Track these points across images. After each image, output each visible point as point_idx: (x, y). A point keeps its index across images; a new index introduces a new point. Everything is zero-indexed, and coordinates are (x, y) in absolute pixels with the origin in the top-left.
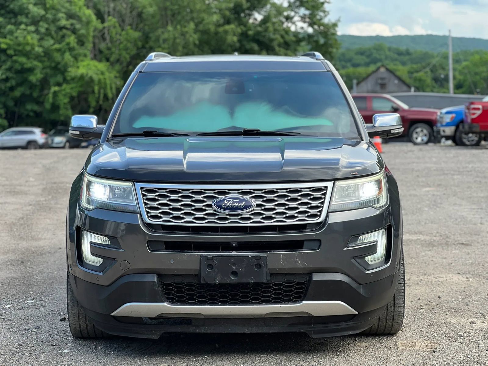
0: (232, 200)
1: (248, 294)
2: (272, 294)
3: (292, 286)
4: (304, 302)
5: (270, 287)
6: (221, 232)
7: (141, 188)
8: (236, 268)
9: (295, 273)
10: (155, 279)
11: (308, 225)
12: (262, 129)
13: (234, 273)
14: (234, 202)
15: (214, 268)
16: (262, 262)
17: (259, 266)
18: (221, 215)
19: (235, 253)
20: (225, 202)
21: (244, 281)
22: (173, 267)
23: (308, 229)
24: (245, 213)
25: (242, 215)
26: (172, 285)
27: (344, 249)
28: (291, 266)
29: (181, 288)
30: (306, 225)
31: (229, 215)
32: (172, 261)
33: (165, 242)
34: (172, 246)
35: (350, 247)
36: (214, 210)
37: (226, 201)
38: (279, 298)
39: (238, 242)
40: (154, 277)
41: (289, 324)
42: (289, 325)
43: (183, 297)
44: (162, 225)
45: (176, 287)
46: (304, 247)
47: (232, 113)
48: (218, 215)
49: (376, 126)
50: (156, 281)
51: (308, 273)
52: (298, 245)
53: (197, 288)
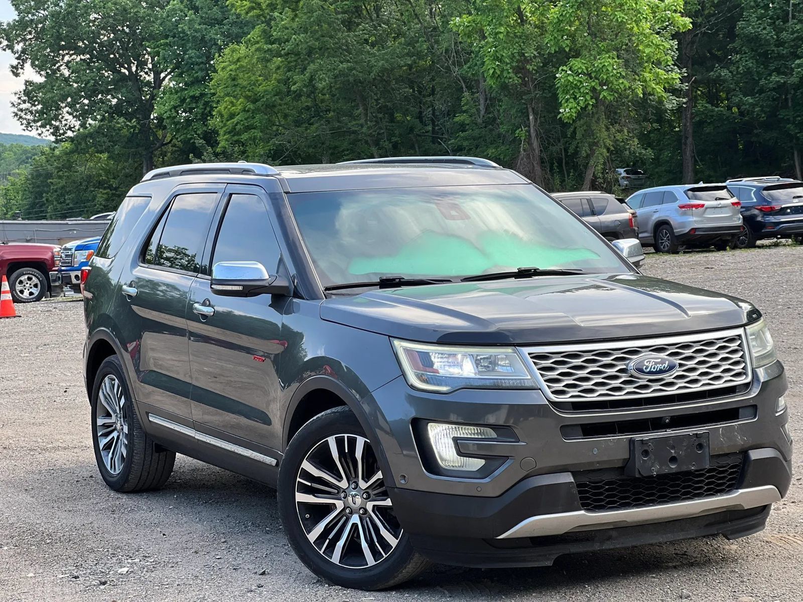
0: (653, 360)
1: (679, 487)
2: (704, 485)
3: (726, 472)
4: (740, 491)
5: (703, 475)
6: (646, 404)
7: (529, 354)
8: (675, 452)
9: (729, 453)
10: (572, 479)
11: (737, 387)
13: (673, 459)
14: (656, 363)
15: (651, 455)
16: (703, 441)
17: (700, 446)
19: (670, 432)
21: (684, 468)
22: (597, 459)
23: (738, 392)
26: (588, 486)
28: (730, 444)
29: (600, 488)
30: (735, 386)
31: (650, 381)
32: (596, 451)
33: (582, 425)
34: (590, 430)
35: (778, 412)
36: (632, 376)
37: (647, 362)
38: (711, 490)
40: (569, 477)
43: (602, 500)
44: (573, 403)
45: (592, 488)
46: (740, 417)
48: (638, 382)
50: (573, 481)
51: (743, 452)
52: (731, 414)
53: (620, 486)
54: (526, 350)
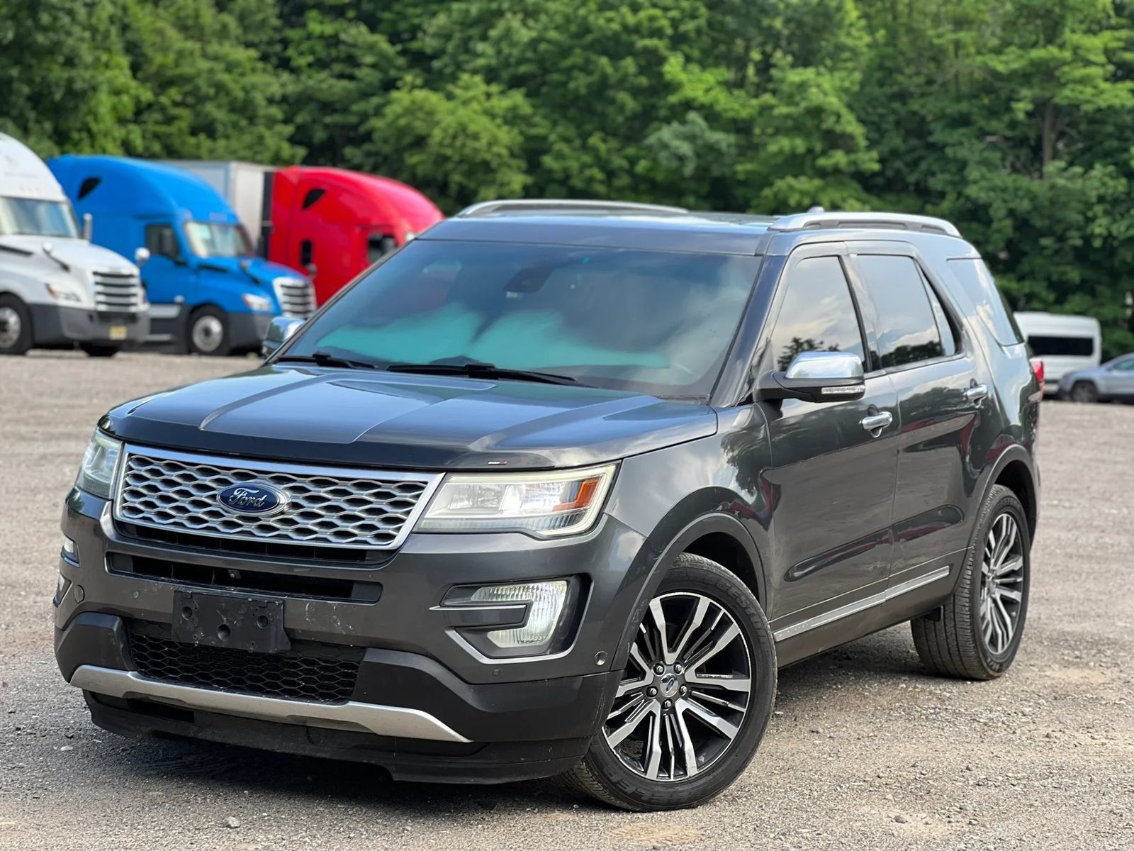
0: (247, 490)
1: (260, 673)
2: (300, 680)
3: (333, 670)
4: (351, 704)
5: (295, 666)
7: (130, 455)
8: (227, 620)
9: (339, 645)
10: (116, 625)
11: (368, 553)
12: (500, 365)
13: (224, 629)
14: (249, 495)
15: (193, 615)
16: (269, 614)
17: (265, 620)
18: (227, 518)
19: (233, 591)
20: (236, 493)
21: (239, 646)
22: (138, 606)
23: (368, 560)
24: (268, 518)
25: (260, 520)
26: (145, 641)
27: (431, 609)
28: (324, 629)
29: (159, 647)
30: (365, 551)
31: (241, 518)
32: (136, 595)
33: (134, 557)
35: (448, 606)
36: (220, 507)
37: (237, 491)
38: (313, 690)
39: (241, 572)
40: (114, 622)
41: (354, 744)
42: (354, 747)
43: (161, 665)
45: (151, 645)
46: (352, 596)
47: (481, 330)
48: (224, 516)
49: (790, 377)
50: (115, 629)
51: (358, 648)
52: (340, 589)
53: (180, 651)
54: (130, 448)
